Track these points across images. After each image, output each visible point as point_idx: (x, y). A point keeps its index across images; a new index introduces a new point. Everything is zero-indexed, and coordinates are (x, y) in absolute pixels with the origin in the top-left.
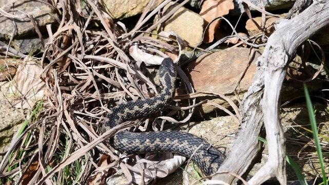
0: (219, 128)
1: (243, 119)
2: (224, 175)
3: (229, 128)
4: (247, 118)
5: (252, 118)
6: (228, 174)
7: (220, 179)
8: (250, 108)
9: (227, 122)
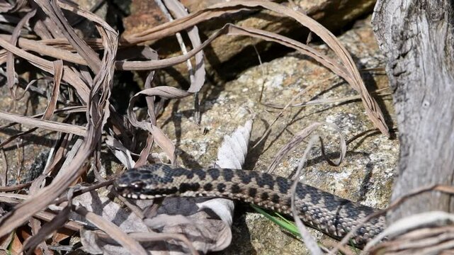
0: (276, 93)
1: (400, 48)
2: (425, 196)
3: (304, 87)
4: (408, 45)
5: (425, 41)
6: (433, 193)
7: (419, 210)
8: (408, 17)
9: (290, 73)
